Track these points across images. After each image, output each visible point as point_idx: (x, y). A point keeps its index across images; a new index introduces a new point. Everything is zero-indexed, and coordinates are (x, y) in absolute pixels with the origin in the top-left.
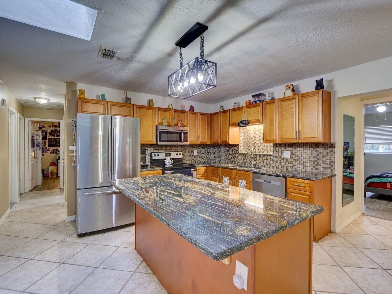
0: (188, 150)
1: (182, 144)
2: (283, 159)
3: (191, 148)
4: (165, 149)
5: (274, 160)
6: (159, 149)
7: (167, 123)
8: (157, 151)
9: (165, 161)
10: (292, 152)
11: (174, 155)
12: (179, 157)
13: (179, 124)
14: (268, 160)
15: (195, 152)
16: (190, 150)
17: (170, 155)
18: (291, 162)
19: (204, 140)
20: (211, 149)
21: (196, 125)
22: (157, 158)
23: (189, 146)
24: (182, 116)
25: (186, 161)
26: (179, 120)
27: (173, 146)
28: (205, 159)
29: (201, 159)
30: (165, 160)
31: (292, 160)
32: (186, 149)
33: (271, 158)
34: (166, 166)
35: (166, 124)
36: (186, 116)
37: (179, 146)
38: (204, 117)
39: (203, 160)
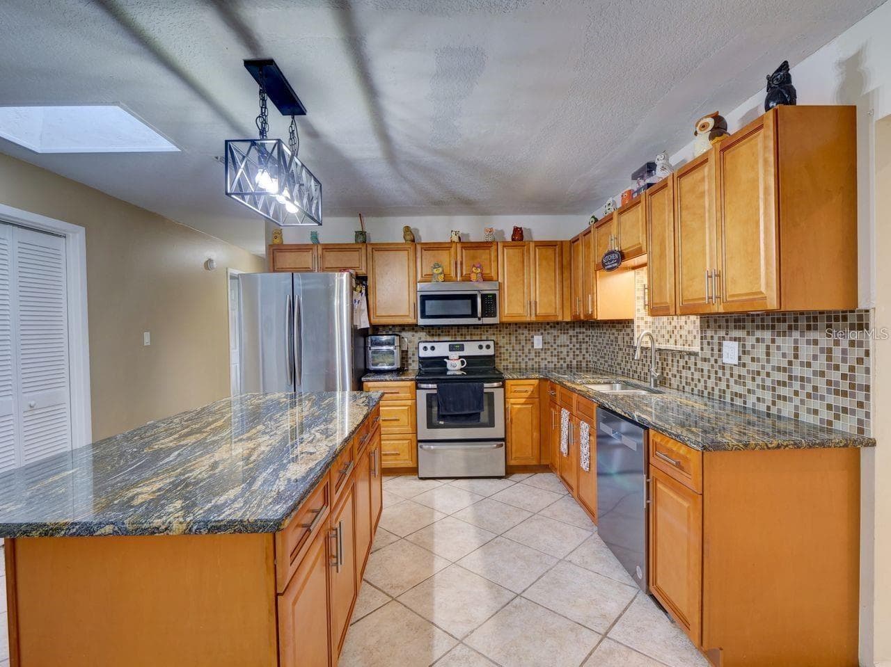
0: (516, 337)
1: (480, 322)
2: (723, 368)
3: (526, 332)
4: (455, 335)
5: (702, 370)
6: (439, 335)
7: (442, 276)
8: (436, 339)
9: (446, 363)
10: (744, 346)
11: (471, 349)
12: (485, 352)
13: (473, 277)
14: (689, 368)
15: (538, 341)
16: (522, 337)
17: (462, 349)
18: (740, 380)
19: (550, 311)
20: (589, 332)
21: (523, 275)
22: (429, 354)
23: (520, 328)
24: (483, 255)
25: (510, 363)
26: (474, 266)
27: (474, 328)
28: (568, 359)
29: (555, 359)
30: (445, 360)
31: (743, 372)
32: (510, 334)
33: (696, 364)
34: (449, 373)
35: (441, 278)
36: (493, 254)
37: (490, 328)
38: (549, 252)
39: (562, 362)
